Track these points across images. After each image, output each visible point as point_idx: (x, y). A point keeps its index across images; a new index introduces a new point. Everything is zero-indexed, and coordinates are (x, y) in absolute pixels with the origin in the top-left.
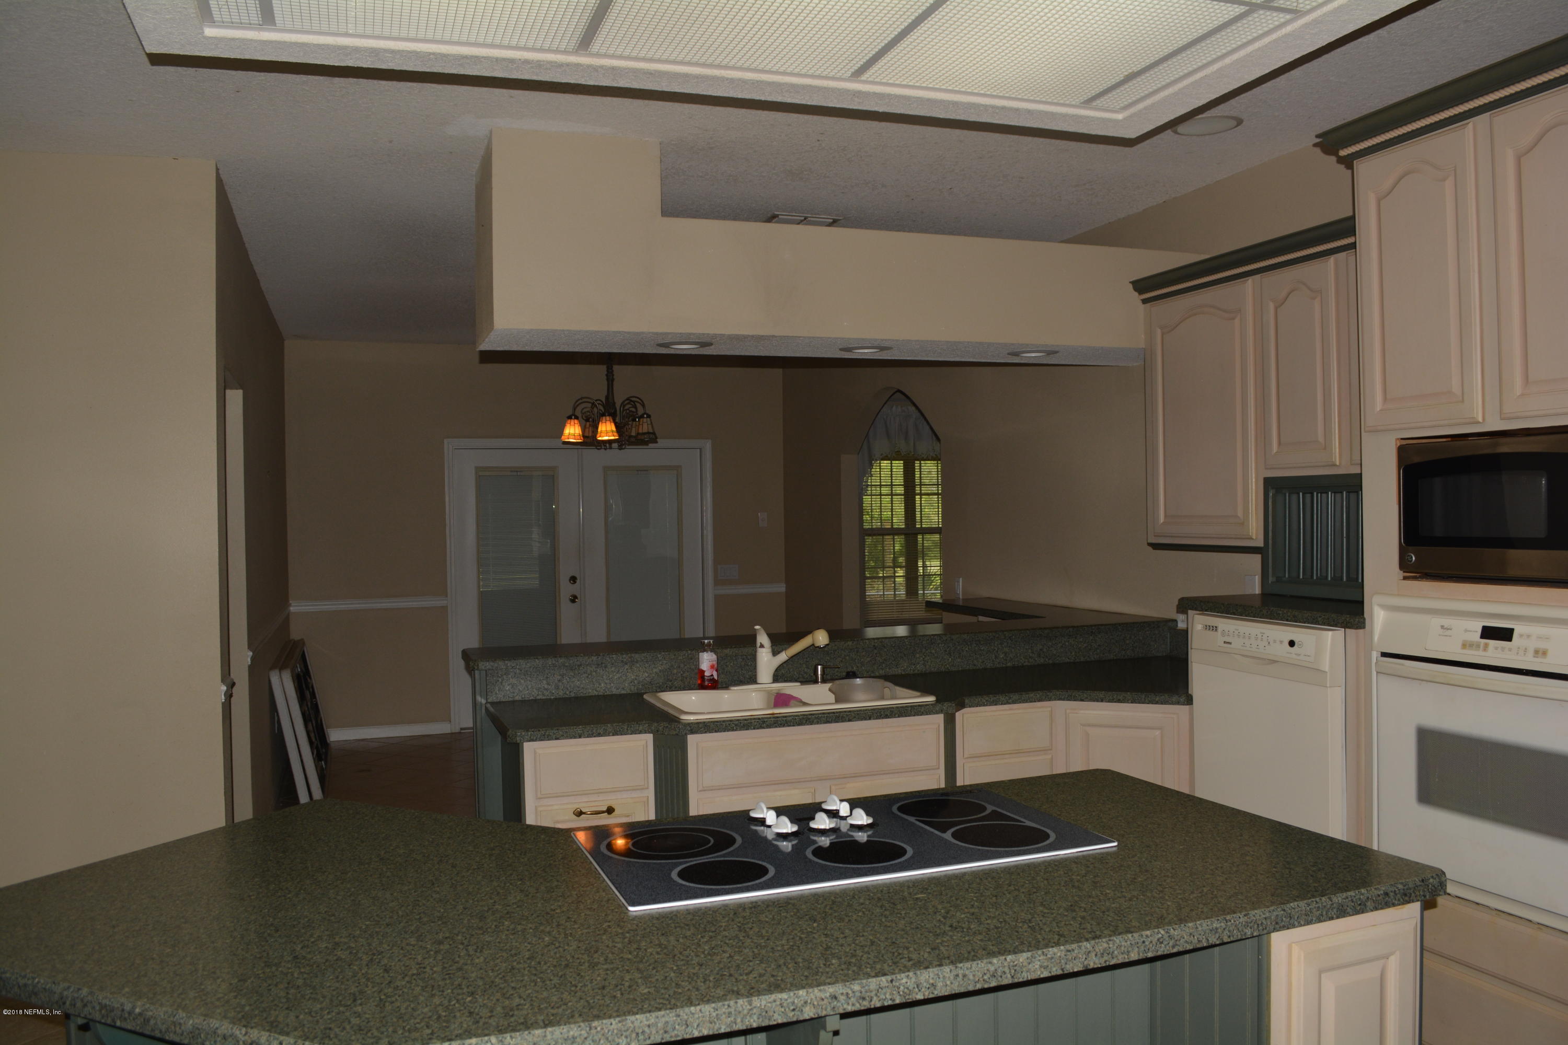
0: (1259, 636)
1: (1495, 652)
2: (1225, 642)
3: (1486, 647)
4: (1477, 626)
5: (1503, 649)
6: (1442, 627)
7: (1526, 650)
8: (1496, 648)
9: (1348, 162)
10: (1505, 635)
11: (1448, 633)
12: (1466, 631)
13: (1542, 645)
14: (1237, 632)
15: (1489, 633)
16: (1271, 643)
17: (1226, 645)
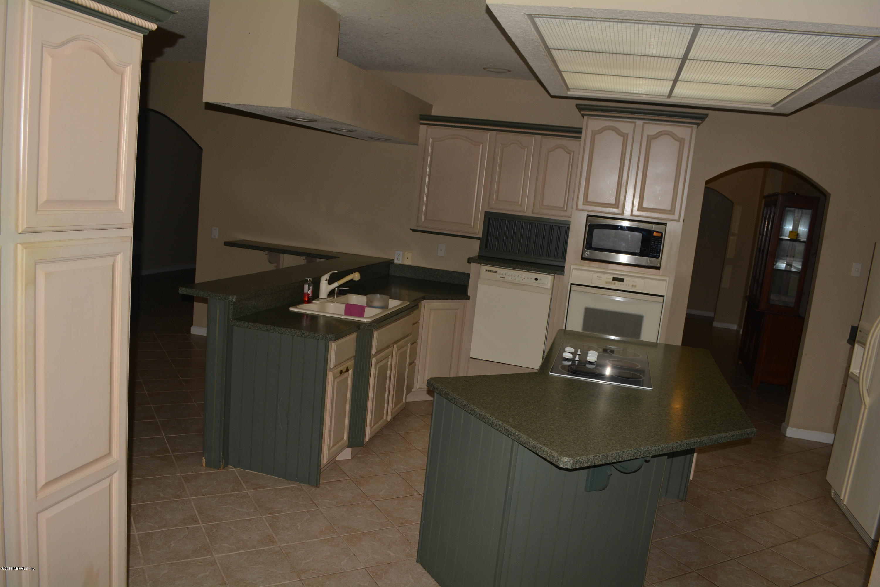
0: (520, 276)
1: (618, 285)
2: (500, 277)
3: (615, 284)
4: (611, 277)
5: (621, 284)
6: (598, 276)
7: (629, 285)
8: (618, 284)
9: (583, 116)
10: (622, 280)
11: (600, 278)
12: (607, 278)
13: (634, 284)
14: (507, 274)
15: (615, 279)
16: (526, 278)
17: (500, 278)
